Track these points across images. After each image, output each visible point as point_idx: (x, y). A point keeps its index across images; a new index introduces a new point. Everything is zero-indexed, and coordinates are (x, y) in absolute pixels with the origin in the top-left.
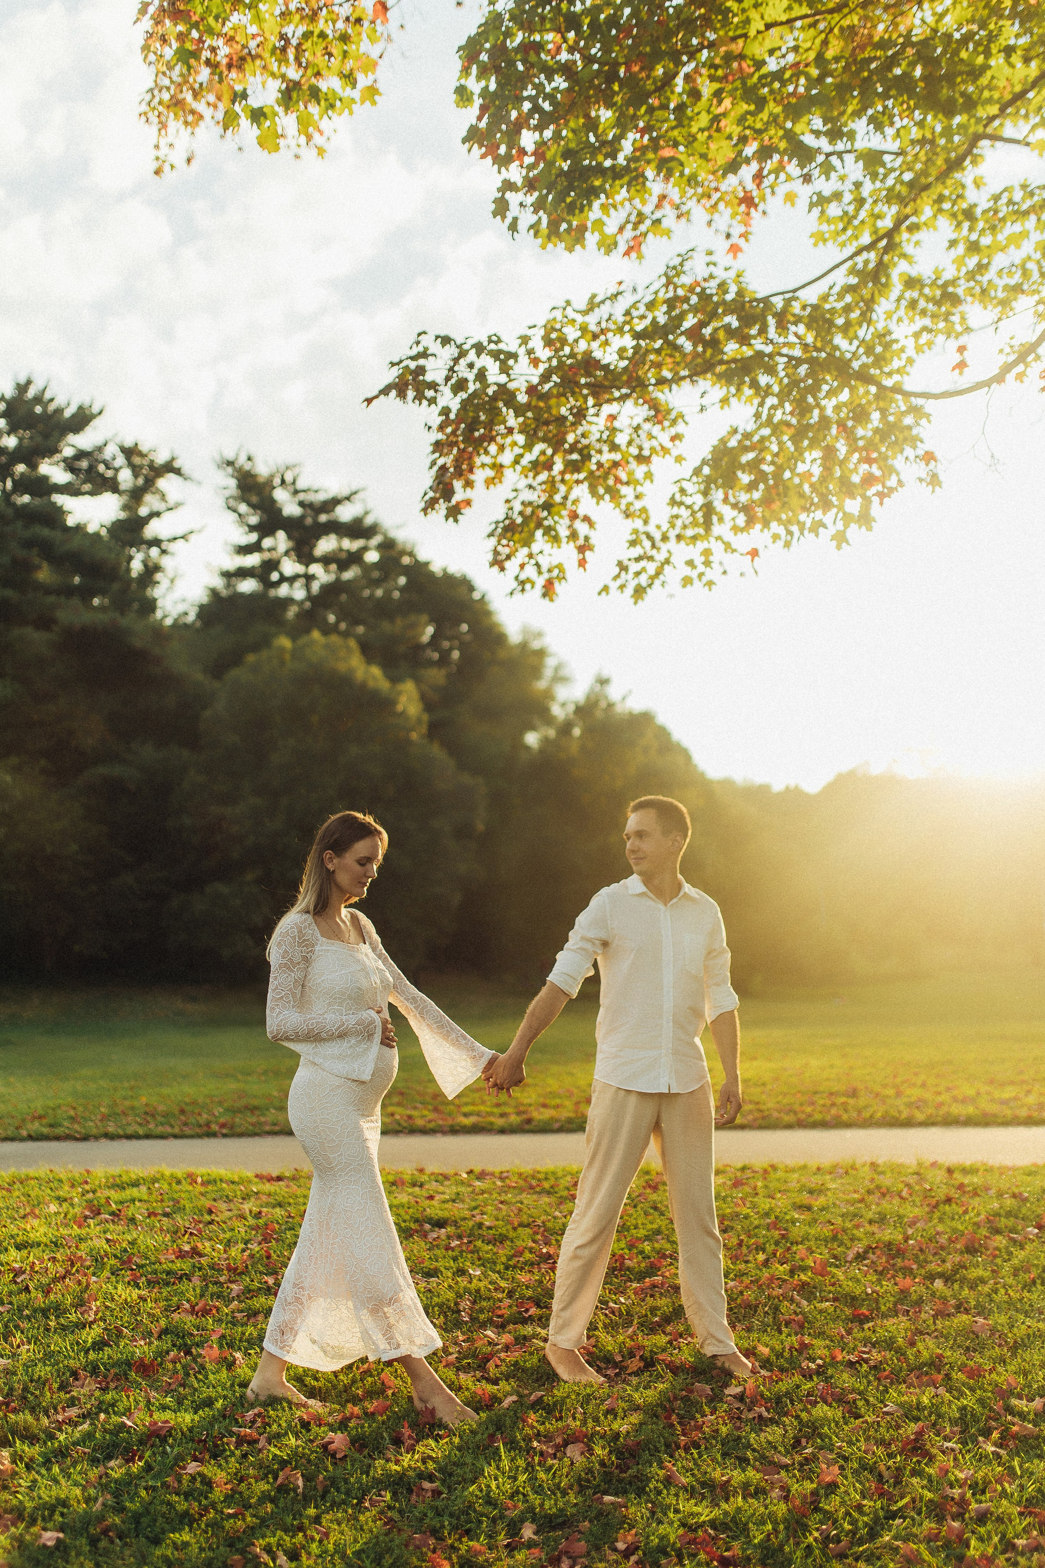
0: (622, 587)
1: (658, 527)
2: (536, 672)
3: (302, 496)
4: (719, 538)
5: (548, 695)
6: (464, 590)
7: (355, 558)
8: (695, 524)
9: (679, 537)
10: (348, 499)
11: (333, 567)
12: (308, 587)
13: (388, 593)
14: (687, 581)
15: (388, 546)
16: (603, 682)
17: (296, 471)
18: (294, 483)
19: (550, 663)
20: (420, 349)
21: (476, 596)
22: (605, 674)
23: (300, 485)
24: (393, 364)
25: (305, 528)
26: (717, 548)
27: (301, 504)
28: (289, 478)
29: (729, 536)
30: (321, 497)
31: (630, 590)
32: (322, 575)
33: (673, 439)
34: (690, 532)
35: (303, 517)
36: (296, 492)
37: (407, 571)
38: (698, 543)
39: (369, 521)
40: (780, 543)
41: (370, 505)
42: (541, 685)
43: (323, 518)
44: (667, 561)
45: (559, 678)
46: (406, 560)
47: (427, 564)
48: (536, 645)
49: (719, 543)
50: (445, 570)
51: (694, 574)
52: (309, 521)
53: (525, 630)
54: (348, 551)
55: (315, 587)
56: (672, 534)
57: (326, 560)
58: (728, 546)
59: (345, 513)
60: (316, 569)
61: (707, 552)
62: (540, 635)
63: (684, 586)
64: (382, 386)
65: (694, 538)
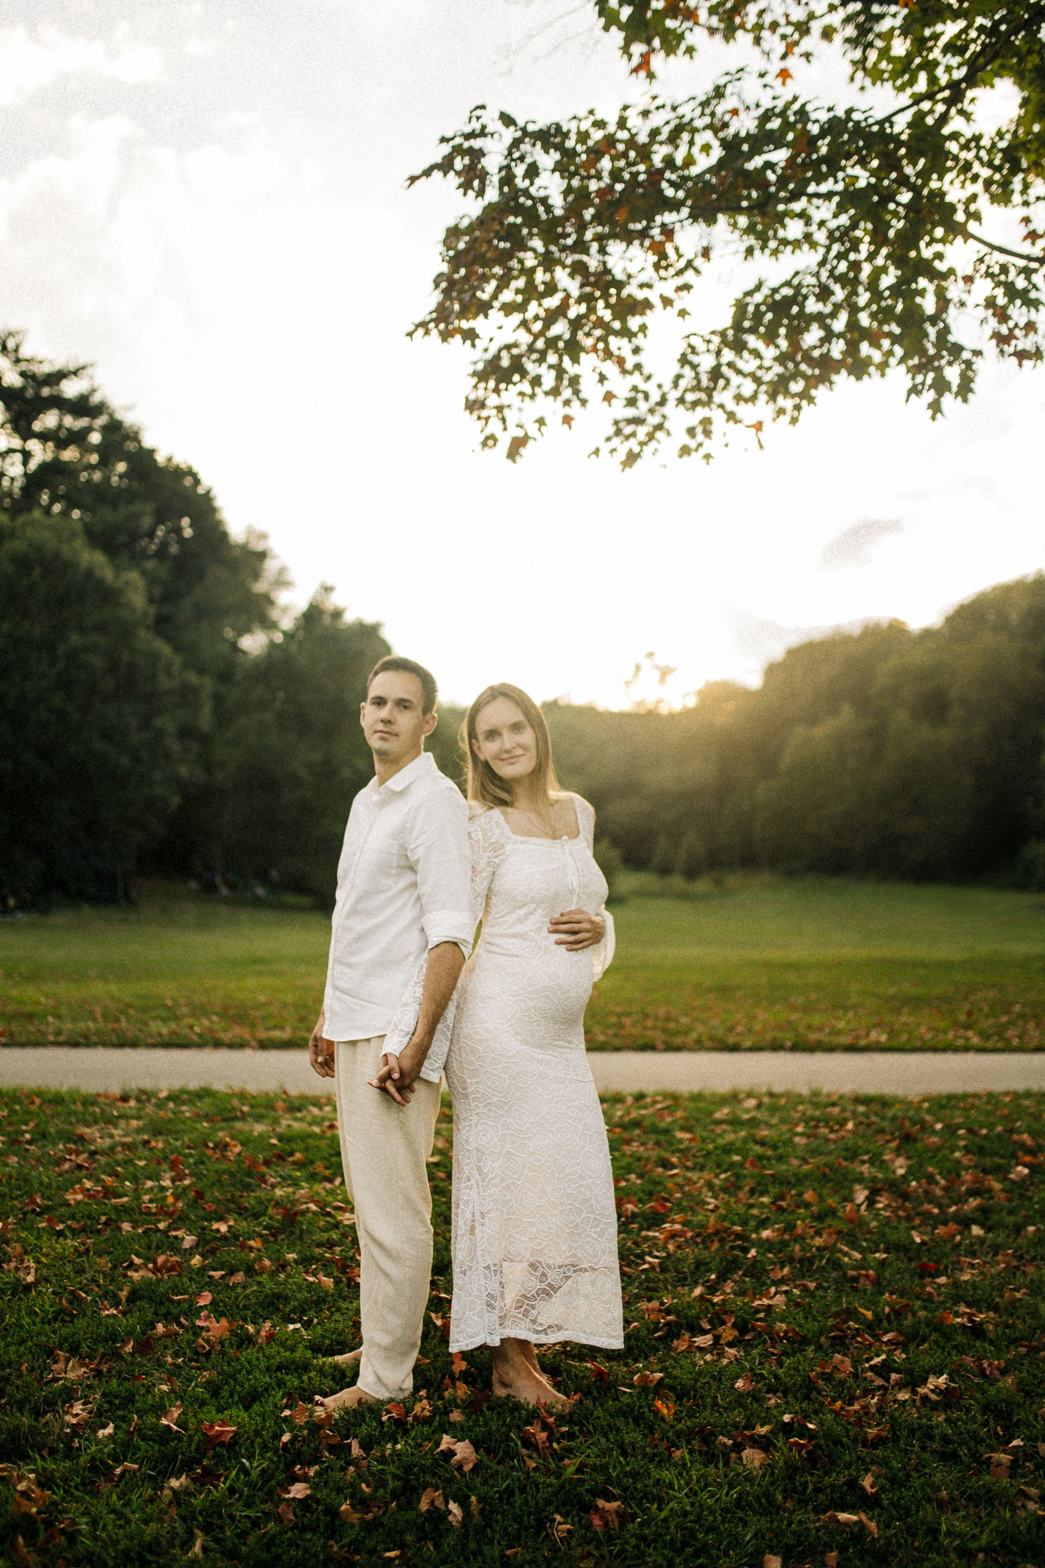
0: (613, 451)
1: (660, 386)
2: (256, 575)
3: (23, 366)
4: (721, 406)
5: (267, 600)
6: (188, 481)
7: (78, 438)
8: (697, 387)
9: (681, 401)
10: (75, 373)
11: (50, 444)
12: (25, 463)
13: (106, 479)
14: (685, 451)
15: (114, 428)
16: (328, 589)
17: (18, 338)
18: (16, 350)
19: (270, 567)
20: (476, 126)
21: (201, 490)
22: (329, 583)
23: (24, 353)
24: (443, 140)
25: (26, 401)
26: (718, 417)
27: (23, 374)
28: (11, 344)
29: (731, 406)
30: (46, 369)
31: (621, 455)
32: (40, 452)
33: (680, 289)
34: (690, 397)
35: (23, 389)
36: (18, 361)
37: (128, 457)
38: (699, 409)
39: (96, 399)
40: (785, 419)
41: (96, 383)
42: (260, 587)
43: (46, 392)
44: (659, 427)
45: (281, 582)
46: (131, 446)
47: (151, 452)
48: (259, 547)
49: (720, 411)
50: (170, 459)
51: (693, 444)
52: (30, 393)
53: (250, 531)
54: (69, 430)
55: (33, 465)
56: (673, 395)
57: (44, 437)
58: (731, 416)
59: (70, 389)
60: (34, 445)
61: (706, 422)
62: (263, 536)
63: (681, 456)
64: (426, 166)
65: (695, 404)
